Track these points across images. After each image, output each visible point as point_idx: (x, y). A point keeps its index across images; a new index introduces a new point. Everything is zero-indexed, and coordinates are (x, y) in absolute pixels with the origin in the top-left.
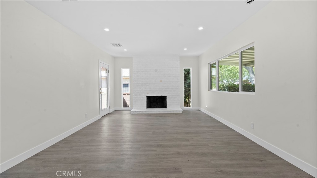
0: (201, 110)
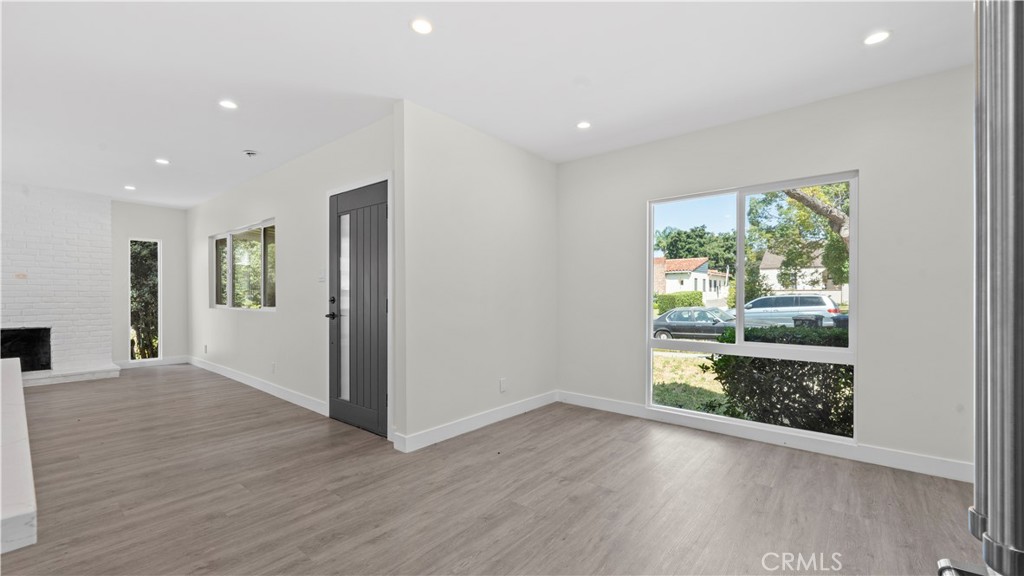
0: (195, 364)
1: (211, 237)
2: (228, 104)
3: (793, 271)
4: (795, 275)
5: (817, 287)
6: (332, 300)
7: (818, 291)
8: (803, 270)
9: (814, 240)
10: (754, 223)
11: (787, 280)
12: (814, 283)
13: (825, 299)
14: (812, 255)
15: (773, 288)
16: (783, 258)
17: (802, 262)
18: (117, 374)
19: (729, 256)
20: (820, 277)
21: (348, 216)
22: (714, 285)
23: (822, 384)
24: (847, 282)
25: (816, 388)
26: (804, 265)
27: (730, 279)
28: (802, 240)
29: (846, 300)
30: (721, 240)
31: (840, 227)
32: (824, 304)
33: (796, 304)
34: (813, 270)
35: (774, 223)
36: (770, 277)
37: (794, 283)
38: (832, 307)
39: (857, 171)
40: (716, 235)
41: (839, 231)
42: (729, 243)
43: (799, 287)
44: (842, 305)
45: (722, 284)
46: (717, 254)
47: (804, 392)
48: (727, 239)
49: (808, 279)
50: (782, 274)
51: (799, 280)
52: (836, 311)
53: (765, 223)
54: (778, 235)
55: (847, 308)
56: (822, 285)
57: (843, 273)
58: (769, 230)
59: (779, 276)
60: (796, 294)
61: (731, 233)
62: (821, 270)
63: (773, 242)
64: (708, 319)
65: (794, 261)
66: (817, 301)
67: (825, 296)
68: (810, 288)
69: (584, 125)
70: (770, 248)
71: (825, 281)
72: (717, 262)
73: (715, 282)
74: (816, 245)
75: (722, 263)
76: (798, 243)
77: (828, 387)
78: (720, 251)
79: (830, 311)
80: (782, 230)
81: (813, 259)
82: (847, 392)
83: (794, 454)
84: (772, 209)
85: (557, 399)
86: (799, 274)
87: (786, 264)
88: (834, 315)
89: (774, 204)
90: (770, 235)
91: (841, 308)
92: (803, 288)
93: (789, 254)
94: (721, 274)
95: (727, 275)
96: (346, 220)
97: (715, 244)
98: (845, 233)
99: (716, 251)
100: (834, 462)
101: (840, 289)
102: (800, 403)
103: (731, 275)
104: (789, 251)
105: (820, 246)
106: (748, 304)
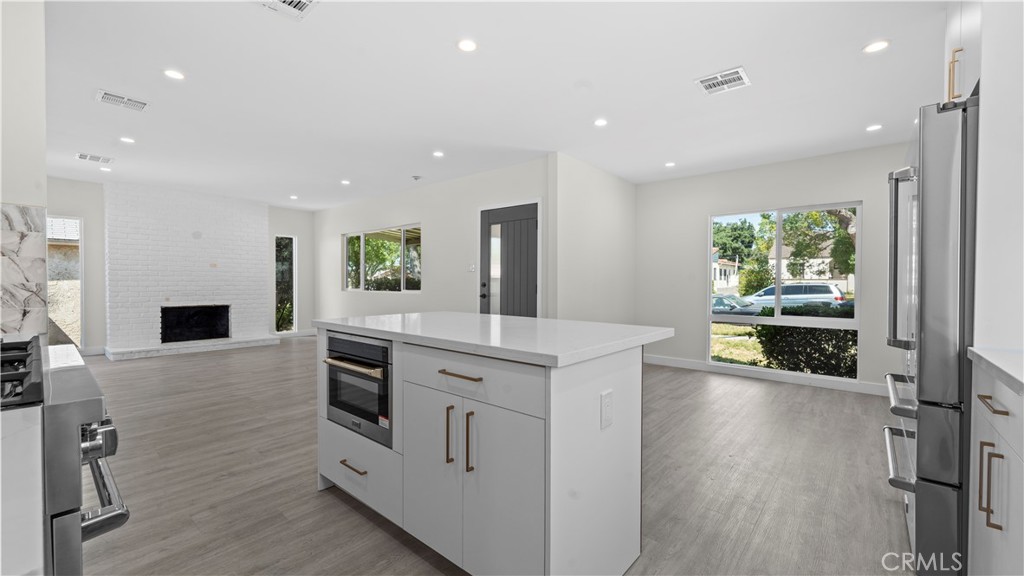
1: (343, 235)
2: (438, 154)
3: (801, 261)
4: (802, 265)
5: (823, 277)
6: (483, 285)
7: (825, 280)
8: (811, 261)
9: (822, 232)
11: (796, 270)
12: (821, 273)
13: (832, 288)
14: (820, 246)
15: (783, 277)
16: (791, 249)
17: (810, 253)
18: (278, 342)
19: (737, 245)
20: (827, 268)
21: (499, 226)
22: (724, 274)
23: (834, 347)
24: (853, 273)
25: (831, 349)
26: (812, 256)
27: (739, 268)
28: (811, 233)
29: (852, 288)
30: (728, 230)
31: (848, 225)
32: (830, 292)
33: (805, 293)
34: (820, 261)
37: (802, 273)
38: (839, 295)
40: (724, 225)
41: (846, 228)
42: (736, 233)
43: (806, 277)
44: (848, 293)
45: (732, 272)
46: (725, 244)
47: (822, 351)
48: (735, 229)
49: (815, 269)
50: (792, 264)
51: (807, 270)
52: (842, 299)
54: (788, 228)
55: (852, 297)
56: (828, 275)
57: (849, 264)
59: (788, 266)
60: (804, 283)
61: (739, 223)
62: (828, 261)
64: (725, 305)
65: (803, 250)
66: (823, 290)
67: (832, 285)
68: (817, 277)
69: (670, 165)
71: (831, 271)
72: (725, 251)
73: (725, 271)
74: (824, 237)
75: (729, 253)
76: (806, 235)
77: (839, 348)
78: (728, 241)
79: (836, 299)
80: (792, 223)
81: (821, 250)
82: (853, 352)
83: (817, 390)
86: (807, 264)
87: (795, 255)
88: (840, 302)
91: (848, 297)
92: (809, 278)
93: (797, 246)
94: (731, 263)
95: (737, 264)
96: (496, 229)
97: (723, 234)
98: (851, 230)
99: (724, 240)
100: (843, 394)
101: (846, 278)
102: (819, 360)
103: (740, 265)
104: (799, 242)
105: (829, 238)
106: (761, 292)
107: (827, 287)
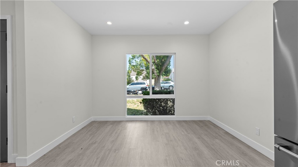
3: (138, 76)
8: (141, 76)
10: (130, 64)
11: (137, 78)
13: (146, 83)
14: (142, 73)
15: (134, 80)
16: (136, 73)
28: (140, 69)
32: (145, 84)
33: (140, 84)
35: (134, 64)
36: (133, 78)
38: (147, 85)
39: (175, 53)
51: (139, 78)
53: (132, 64)
58: (133, 66)
59: (135, 77)
63: (134, 69)
65: (139, 74)
66: (144, 84)
68: (142, 80)
70: (133, 70)
80: (136, 66)
83: (165, 122)
84: (134, 61)
85: (93, 120)
89: (134, 59)
90: (133, 67)
92: (140, 80)
93: (138, 72)
104: (138, 71)
105: (144, 71)
106: (130, 84)
107: (145, 83)
